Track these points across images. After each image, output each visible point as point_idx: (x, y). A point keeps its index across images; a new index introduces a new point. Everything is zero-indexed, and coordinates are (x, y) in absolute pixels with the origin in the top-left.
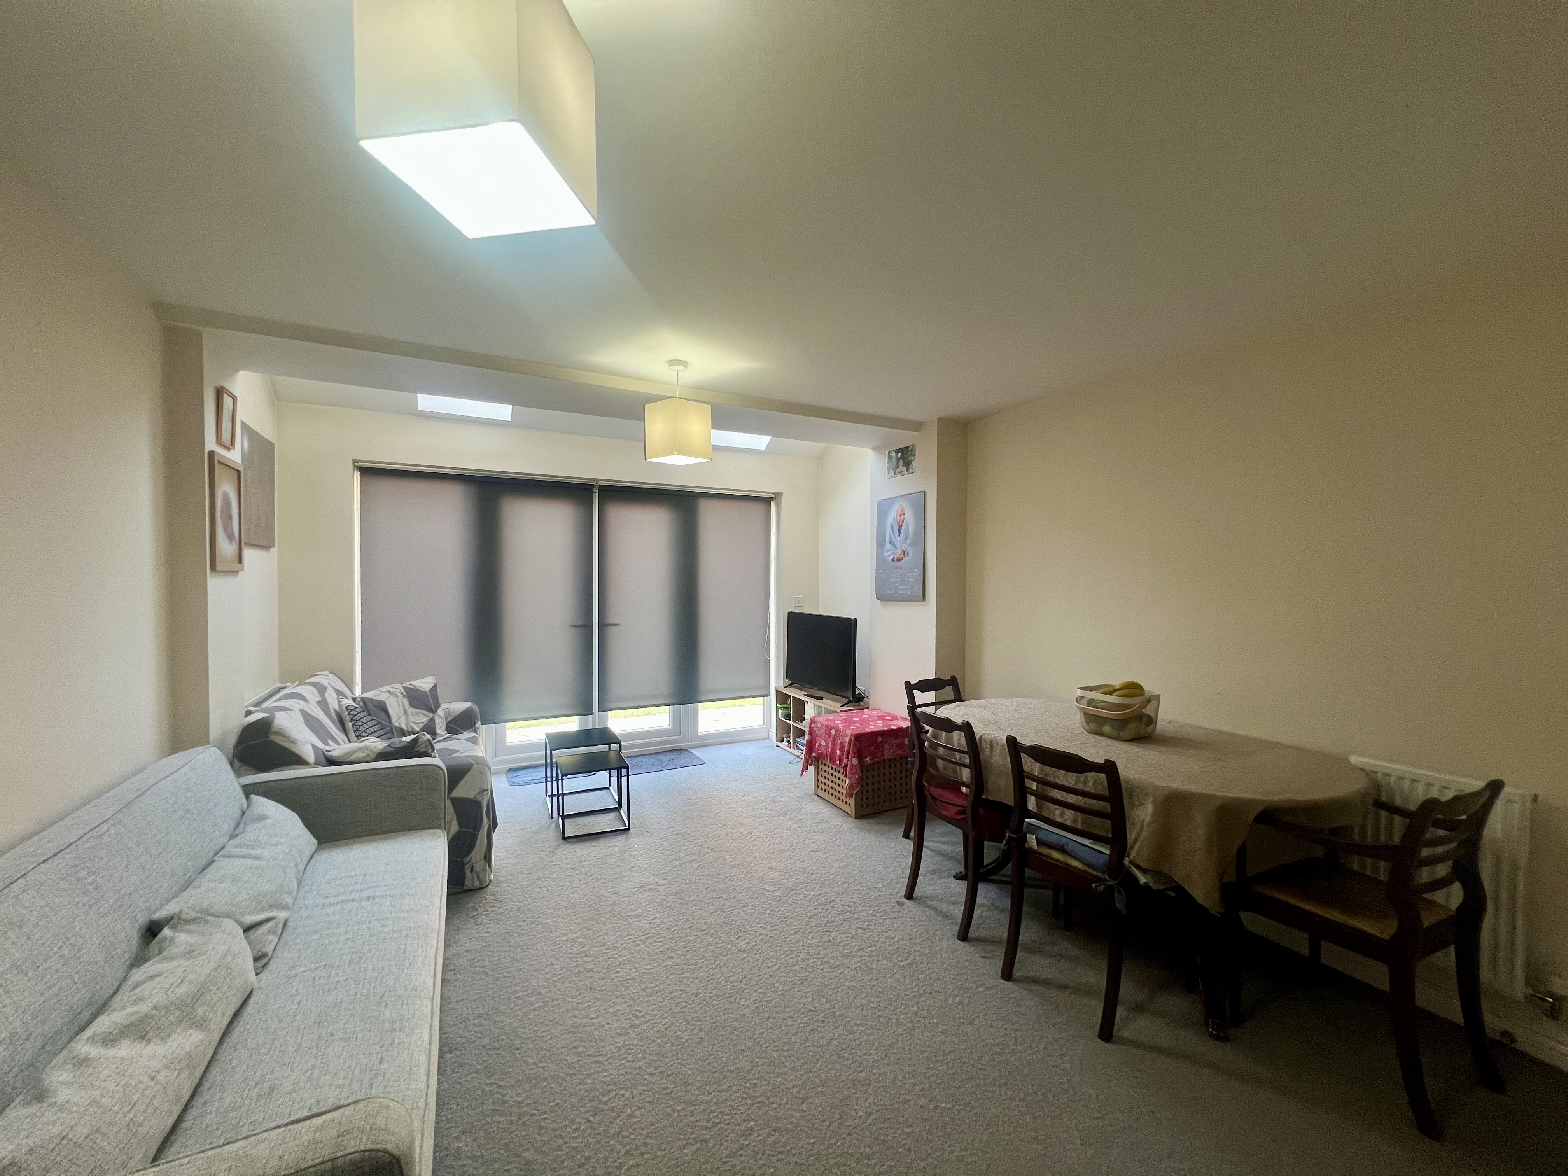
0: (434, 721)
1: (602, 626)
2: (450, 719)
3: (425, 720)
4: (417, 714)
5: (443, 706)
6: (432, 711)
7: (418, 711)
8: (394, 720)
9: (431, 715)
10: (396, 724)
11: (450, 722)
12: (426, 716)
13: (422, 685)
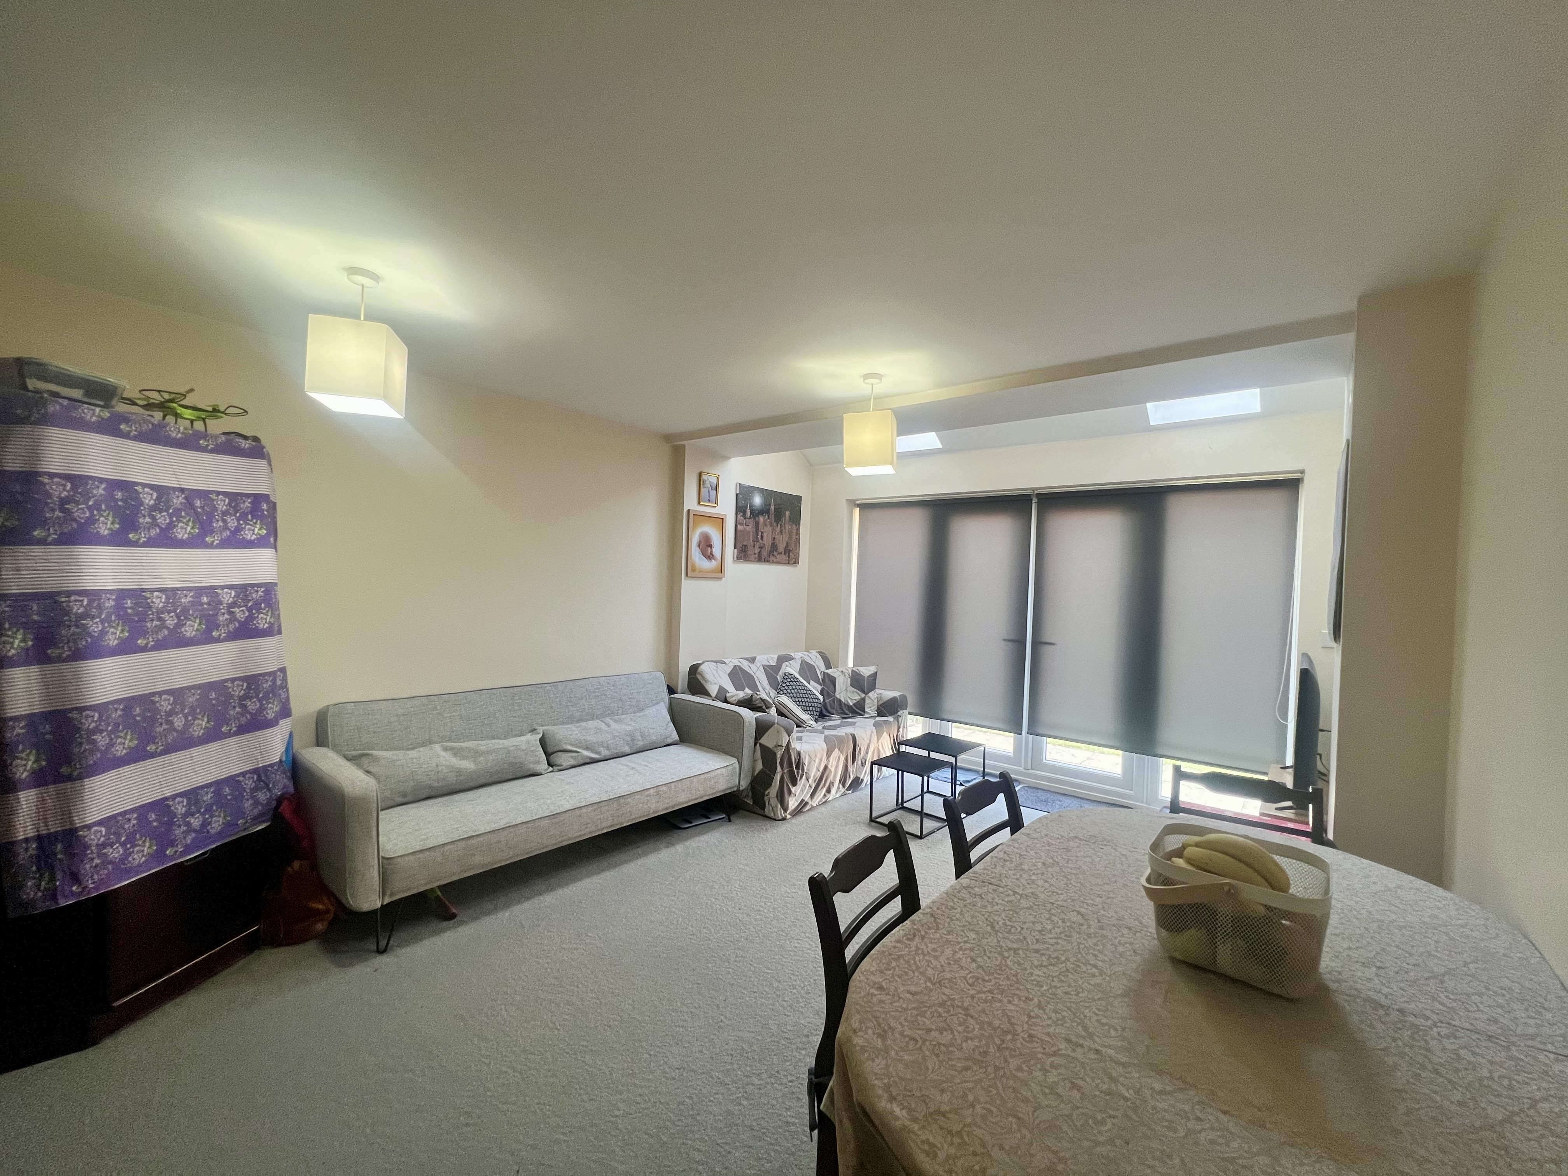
0: (865, 702)
1: (1037, 643)
2: (880, 703)
3: (858, 698)
4: (853, 692)
5: (878, 691)
6: (864, 692)
7: (855, 690)
8: (837, 693)
9: (863, 695)
10: (838, 696)
11: (881, 705)
12: (859, 695)
13: (863, 671)
